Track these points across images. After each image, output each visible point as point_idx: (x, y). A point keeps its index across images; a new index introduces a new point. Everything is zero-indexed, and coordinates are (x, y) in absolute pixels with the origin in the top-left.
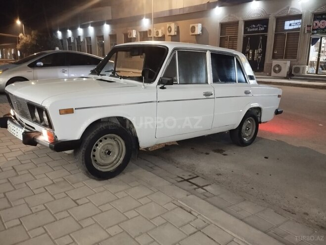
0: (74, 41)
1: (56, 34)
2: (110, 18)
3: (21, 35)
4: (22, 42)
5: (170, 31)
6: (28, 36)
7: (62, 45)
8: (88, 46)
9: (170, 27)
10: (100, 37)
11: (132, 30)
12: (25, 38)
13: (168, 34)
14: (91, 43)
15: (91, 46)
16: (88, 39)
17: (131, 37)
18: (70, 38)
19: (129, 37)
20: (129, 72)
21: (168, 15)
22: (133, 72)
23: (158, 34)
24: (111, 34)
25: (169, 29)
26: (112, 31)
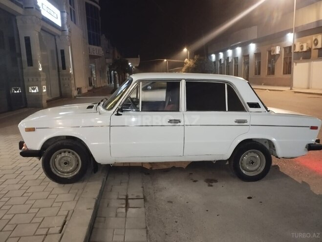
0: (224, 62)
1: (211, 58)
2: (256, 37)
3: (186, 60)
4: (187, 65)
5: (316, 44)
6: (192, 60)
7: (215, 66)
8: (235, 65)
9: (316, 40)
10: (246, 56)
11: (276, 46)
12: (189, 62)
13: (314, 47)
14: (237, 62)
15: (237, 65)
16: (236, 59)
17: (274, 53)
18: (221, 59)
19: (272, 54)
20: (266, 90)
21: (315, 27)
22: (269, 90)
23: (302, 49)
24: (256, 52)
25: (316, 42)
26: (257, 49)
